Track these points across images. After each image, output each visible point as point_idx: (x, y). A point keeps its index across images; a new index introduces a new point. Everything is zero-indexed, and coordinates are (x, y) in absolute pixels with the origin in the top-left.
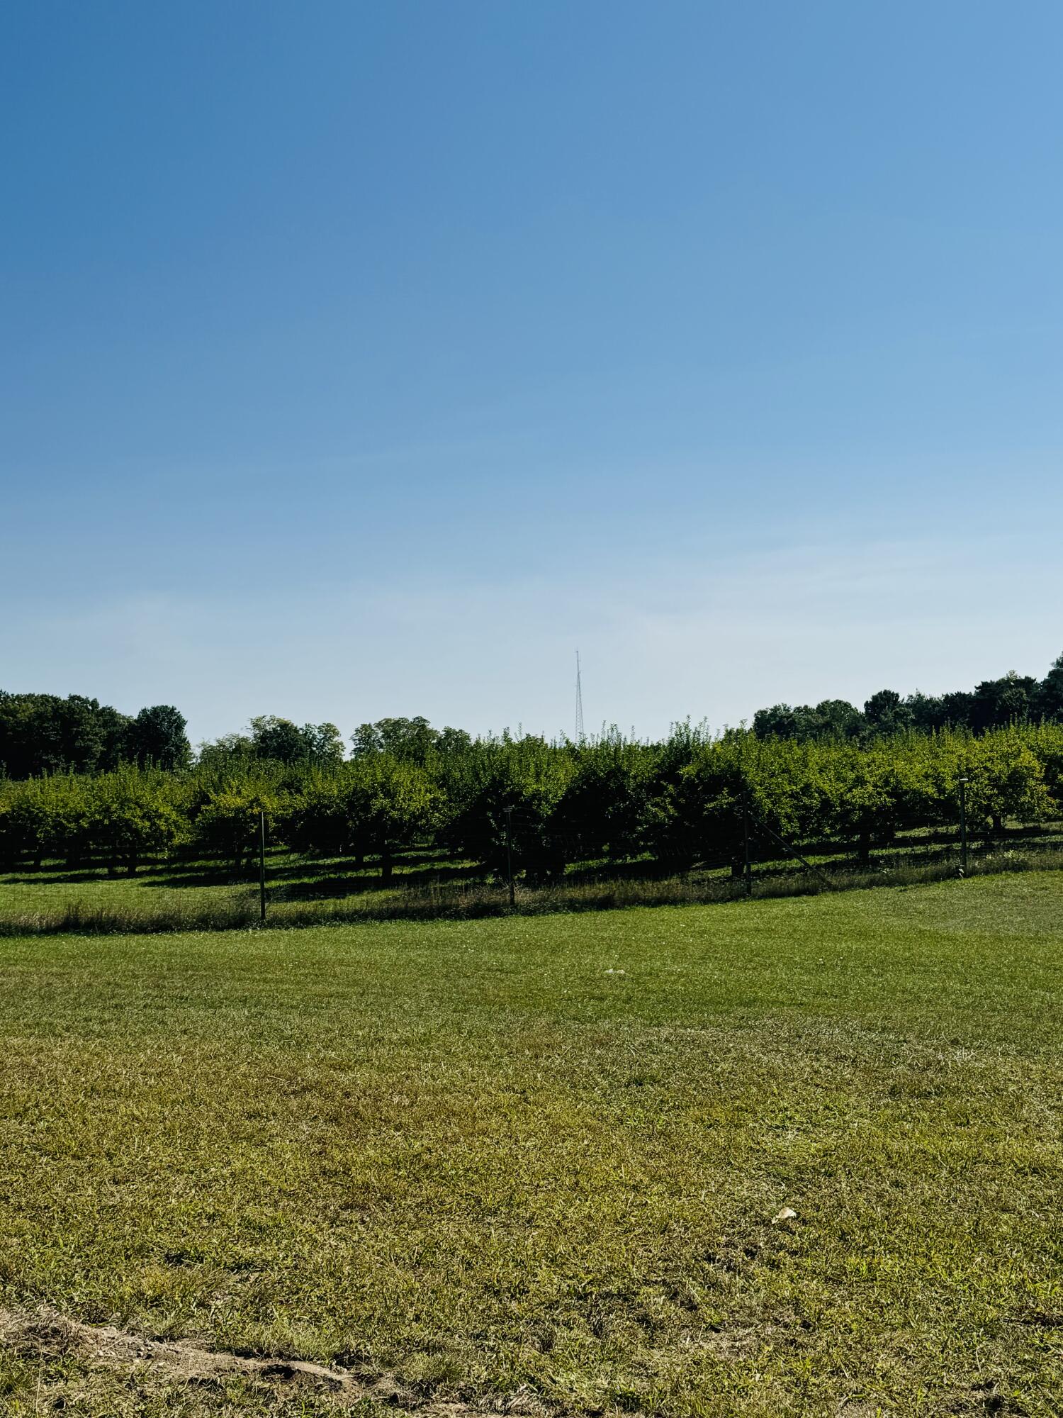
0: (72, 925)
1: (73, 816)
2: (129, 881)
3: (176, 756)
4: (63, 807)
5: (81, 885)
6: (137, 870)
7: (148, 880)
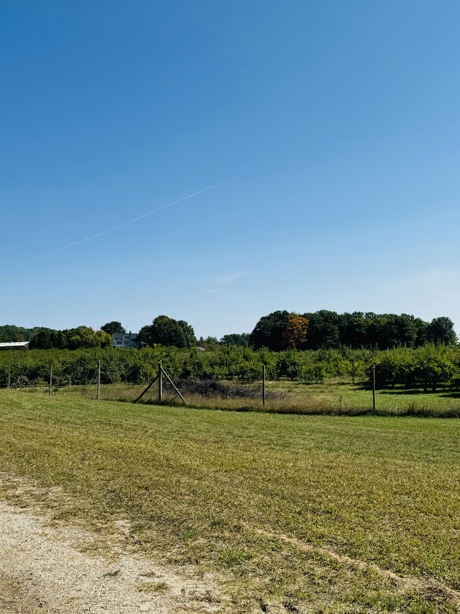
0: (411, 413)
1: (407, 366)
2: (434, 394)
3: (450, 339)
4: (402, 362)
5: (413, 396)
6: (436, 390)
7: (441, 394)
